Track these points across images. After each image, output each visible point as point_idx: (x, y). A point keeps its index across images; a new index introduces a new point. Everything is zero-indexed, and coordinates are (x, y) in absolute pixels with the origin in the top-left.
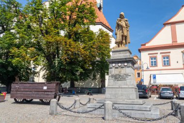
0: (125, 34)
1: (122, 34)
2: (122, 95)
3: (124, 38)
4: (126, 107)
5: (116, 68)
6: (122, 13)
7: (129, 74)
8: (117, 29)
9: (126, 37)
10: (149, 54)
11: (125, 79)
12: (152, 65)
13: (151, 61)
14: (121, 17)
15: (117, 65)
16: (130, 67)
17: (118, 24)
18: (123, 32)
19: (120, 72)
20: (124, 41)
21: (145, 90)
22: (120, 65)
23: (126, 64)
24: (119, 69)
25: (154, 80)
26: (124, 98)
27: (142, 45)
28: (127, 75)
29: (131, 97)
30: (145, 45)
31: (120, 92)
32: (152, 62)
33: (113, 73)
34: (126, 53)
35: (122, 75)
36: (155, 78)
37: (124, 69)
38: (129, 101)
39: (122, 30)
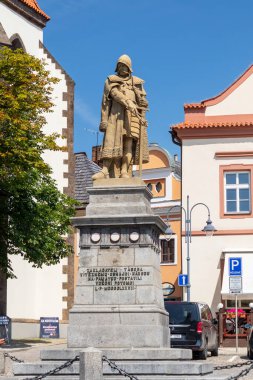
0: (135, 131)
1: (125, 132)
2: (121, 335)
3: (130, 144)
4: (135, 367)
5: (102, 248)
6: (125, 59)
7: (145, 269)
8: (105, 113)
9: (135, 141)
10: (219, 155)
11: (130, 285)
12: (231, 206)
13: (227, 187)
14: (122, 70)
15: (106, 240)
16: (146, 246)
17: (110, 96)
18: (126, 126)
19: (115, 261)
20: (129, 155)
21: (195, 324)
22: (115, 237)
23: (134, 236)
24: (113, 253)
25: (235, 279)
26: (127, 341)
27: (188, 110)
28: (138, 272)
29: (148, 341)
30: (202, 109)
31: (115, 323)
32: (231, 193)
33: (93, 264)
34: (135, 200)
35: (121, 270)
36: (237, 270)
37: (130, 251)
38: (144, 353)
39: (124, 117)
